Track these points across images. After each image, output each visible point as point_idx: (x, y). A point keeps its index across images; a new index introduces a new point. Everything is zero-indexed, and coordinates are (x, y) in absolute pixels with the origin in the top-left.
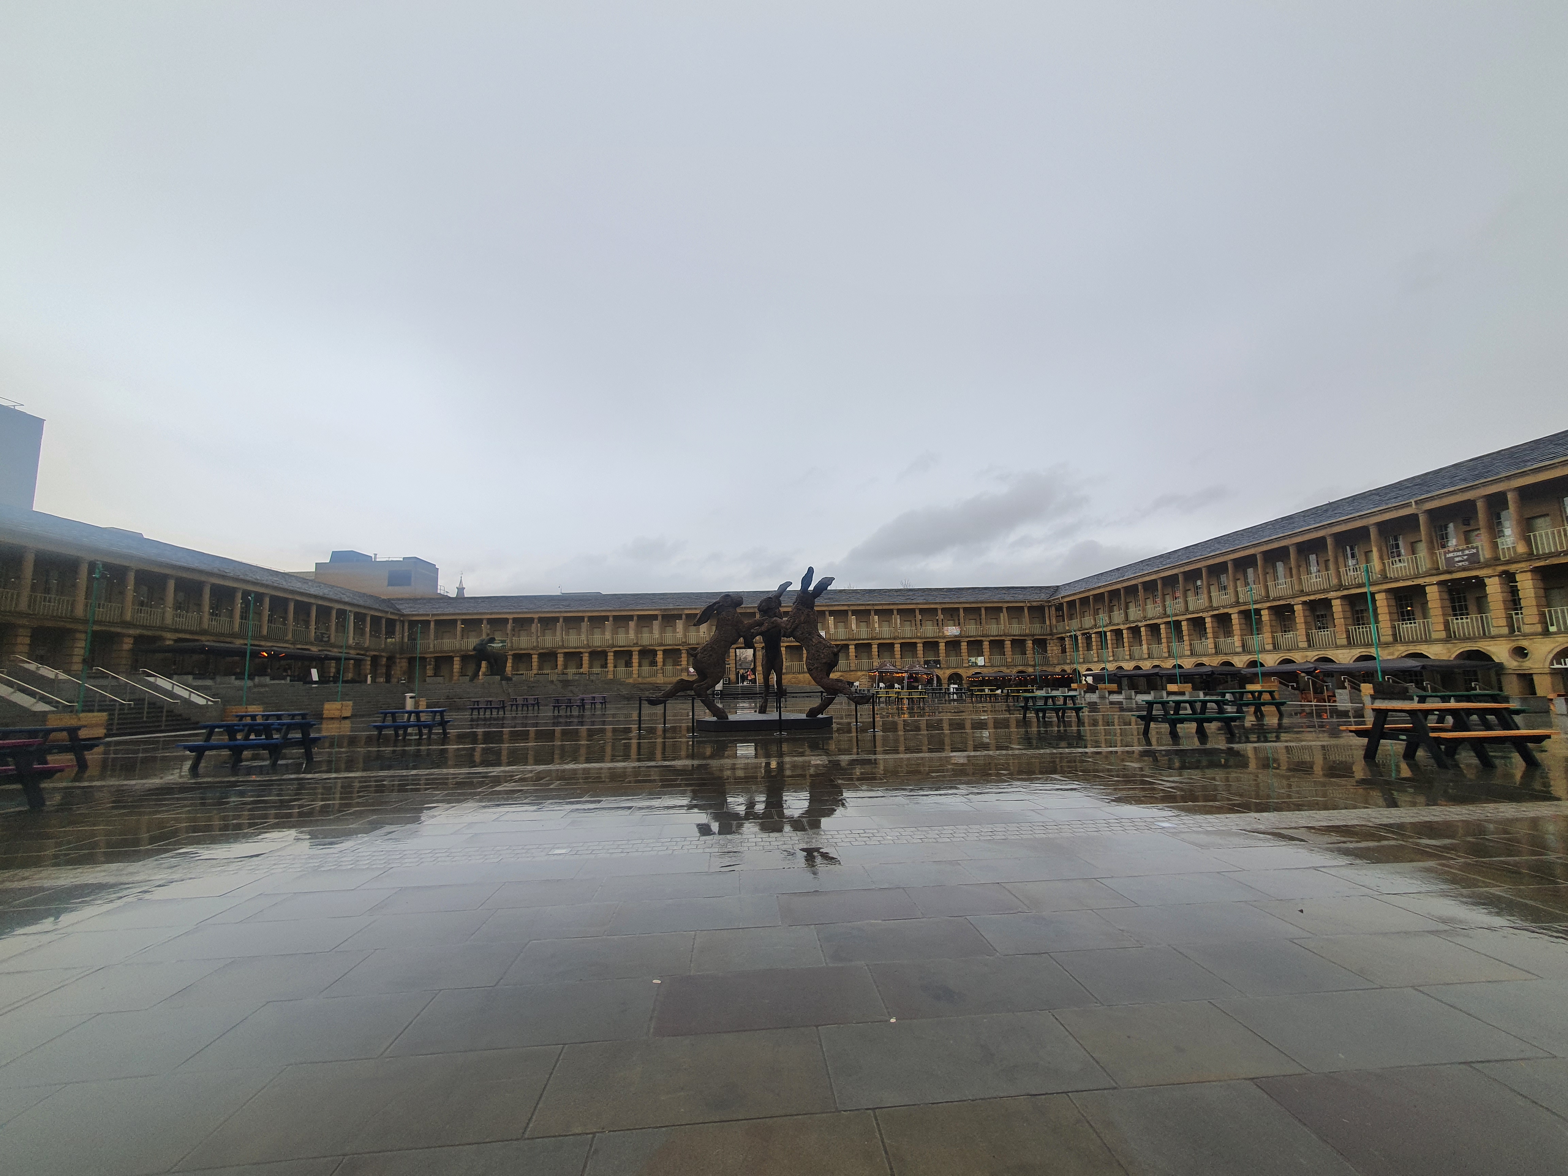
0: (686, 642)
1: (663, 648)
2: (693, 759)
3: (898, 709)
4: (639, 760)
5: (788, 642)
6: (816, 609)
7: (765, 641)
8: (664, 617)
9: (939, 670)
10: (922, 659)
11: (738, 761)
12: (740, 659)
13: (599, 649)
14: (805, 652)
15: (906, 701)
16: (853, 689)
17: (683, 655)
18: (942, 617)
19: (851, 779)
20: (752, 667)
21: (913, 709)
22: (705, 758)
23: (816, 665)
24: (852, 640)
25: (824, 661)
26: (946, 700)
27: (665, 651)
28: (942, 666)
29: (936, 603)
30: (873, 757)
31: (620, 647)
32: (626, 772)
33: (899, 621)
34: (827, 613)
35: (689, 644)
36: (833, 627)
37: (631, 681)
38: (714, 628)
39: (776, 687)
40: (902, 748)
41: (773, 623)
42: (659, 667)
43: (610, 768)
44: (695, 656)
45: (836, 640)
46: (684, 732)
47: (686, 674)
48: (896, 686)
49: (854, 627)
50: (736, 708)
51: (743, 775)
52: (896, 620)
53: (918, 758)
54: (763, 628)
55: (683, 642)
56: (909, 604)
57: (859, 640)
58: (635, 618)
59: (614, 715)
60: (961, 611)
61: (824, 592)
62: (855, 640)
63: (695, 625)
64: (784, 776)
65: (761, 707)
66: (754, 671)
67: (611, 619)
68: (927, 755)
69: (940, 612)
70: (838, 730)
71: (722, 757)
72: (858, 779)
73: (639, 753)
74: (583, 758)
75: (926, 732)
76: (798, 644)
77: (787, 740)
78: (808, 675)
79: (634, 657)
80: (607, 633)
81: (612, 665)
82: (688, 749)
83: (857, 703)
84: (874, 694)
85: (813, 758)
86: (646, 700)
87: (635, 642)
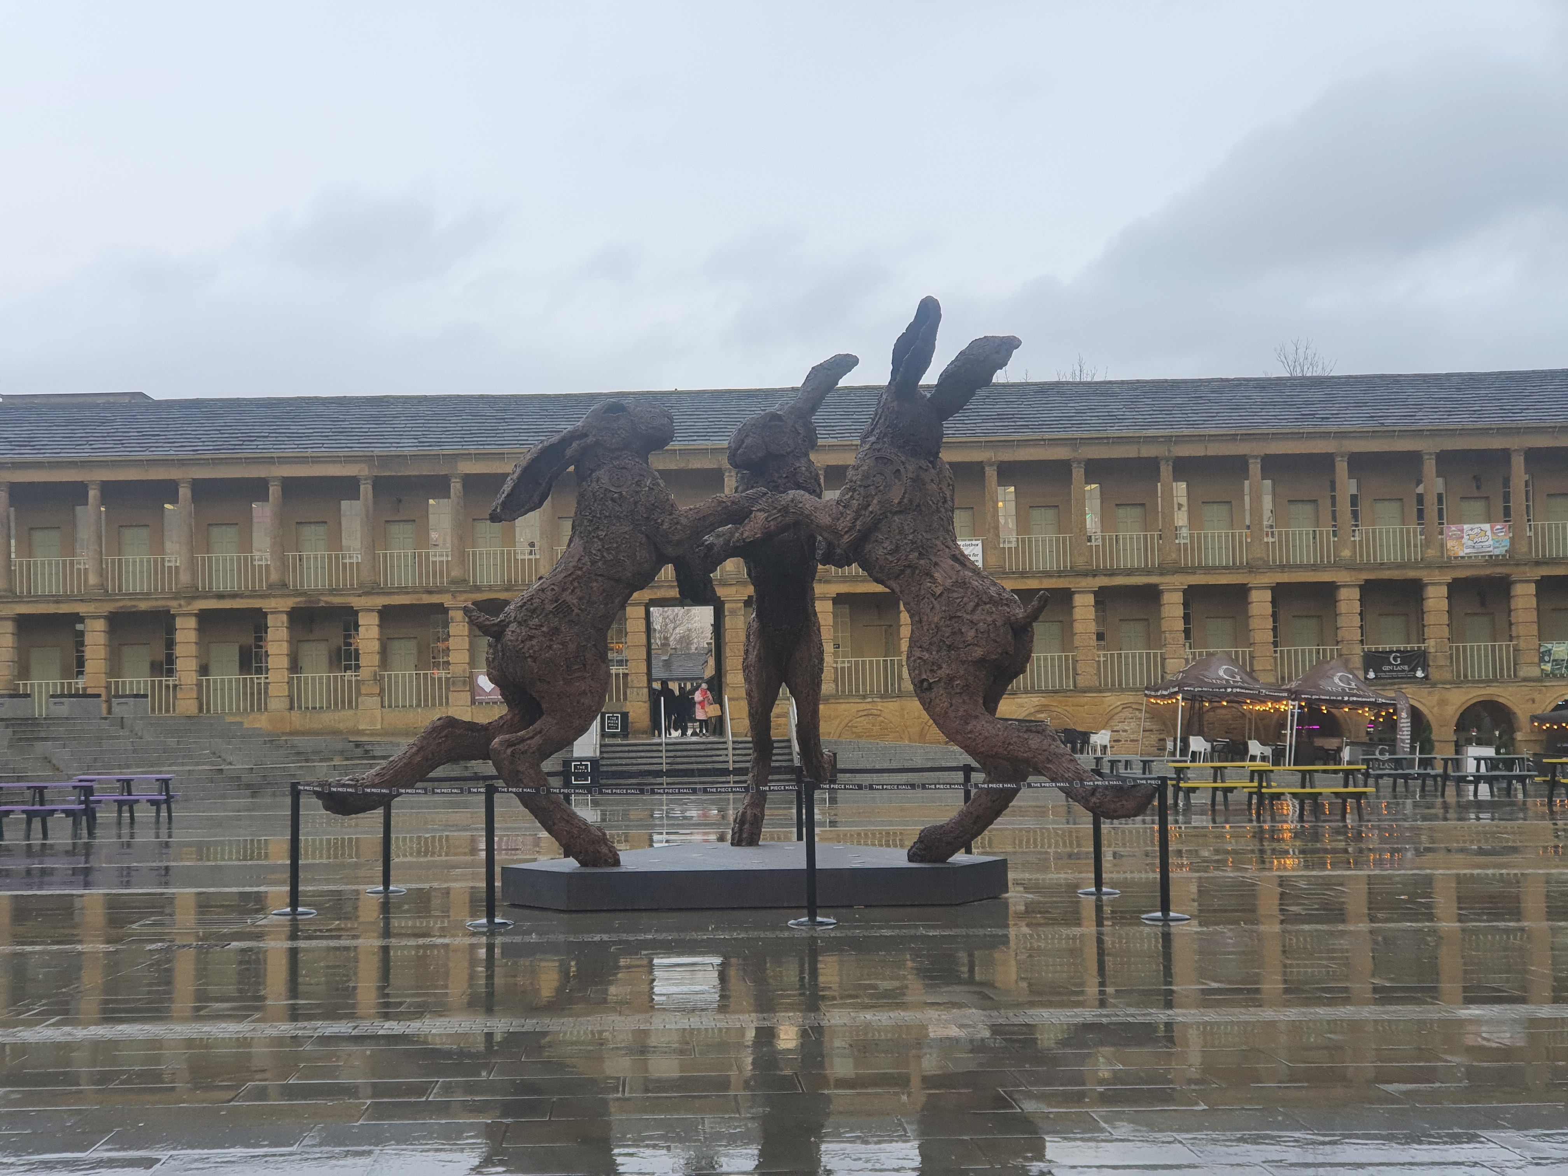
0: (465, 581)
1: (380, 601)
2: (489, 1011)
3: (1259, 835)
4: (294, 1014)
5: (844, 579)
6: (947, 456)
7: (756, 579)
8: (381, 485)
9: (1424, 691)
10: (1358, 649)
11: (657, 1022)
12: (665, 644)
13: (143, 606)
14: (905, 617)
15: (1290, 808)
16: (1085, 760)
17: (453, 629)
18: (1439, 485)
19: (1078, 1098)
20: (709, 671)
21: (1316, 836)
22: (533, 1009)
23: (945, 671)
24: (1085, 574)
25: (978, 653)
26: (1446, 806)
27: (387, 615)
28: (1434, 674)
29: (1418, 433)
30: (1159, 1015)
31: (221, 596)
32: (249, 1056)
33: (1267, 502)
34: (991, 473)
35: (477, 589)
36: (1012, 524)
37: (260, 722)
38: (567, 527)
39: (796, 748)
40: (1272, 984)
41: (785, 510)
42: (365, 673)
43: (190, 1043)
44: (496, 633)
45: (1023, 575)
46: (460, 913)
47: (466, 697)
48: (1255, 747)
49: (1092, 522)
50: (649, 824)
51: (676, 1074)
52: (1257, 499)
53: (1333, 1025)
54: (752, 529)
55: (453, 582)
56: (1311, 436)
57: (1112, 573)
58: (274, 491)
59: (202, 849)
60: (1518, 463)
61: (981, 392)
62: (1094, 574)
63: (494, 518)
64: (824, 1081)
65: (741, 821)
66: (716, 686)
67: (184, 492)
68: (1368, 1012)
69: (1430, 466)
70: (1030, 909)
71: (601, 1004)
72: (1105, 1099)
73: (294, 990)
74: (90, 1004)
75: (1364, 926)
76: (879, 588)
77: (836, 946)
78: (915, 705)
79: (271, 634)
80: (169, 546)
81: (193, 664)
82: (472, 976)
83: (1099, 814)
84: (1164, 779)
85: (932, 1014)
86: (318, 795)
87: (274, 577)
